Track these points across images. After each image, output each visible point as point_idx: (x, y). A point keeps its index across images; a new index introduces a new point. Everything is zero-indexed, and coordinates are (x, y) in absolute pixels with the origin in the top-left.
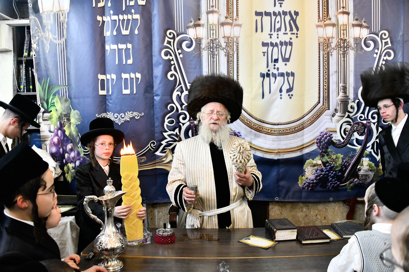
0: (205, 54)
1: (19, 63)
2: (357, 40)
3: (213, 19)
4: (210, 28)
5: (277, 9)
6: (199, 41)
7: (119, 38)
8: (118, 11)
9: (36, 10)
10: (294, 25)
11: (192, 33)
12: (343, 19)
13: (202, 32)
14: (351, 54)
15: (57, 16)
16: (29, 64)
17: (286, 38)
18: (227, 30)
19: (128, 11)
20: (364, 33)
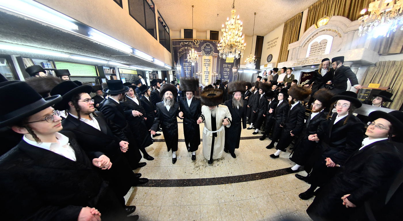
0: (198, 76)
1: (173, 76)
2: (216, 75)
3: (199, 72)
4: (199, 73)
5: (207, 71)
6: (197, 75)
7: (188, 74)
8: (187, 70)
9: (176, 69)
10: (209, 73)
11: (196, 74)
12: (215, 72)
13: (198, 74)
14: (215, 77)
15: (179, 70)
16: (175, 76)
17: (208, 75)
18: (201, 74)
19: (189, 71)
20: (217, 74)
